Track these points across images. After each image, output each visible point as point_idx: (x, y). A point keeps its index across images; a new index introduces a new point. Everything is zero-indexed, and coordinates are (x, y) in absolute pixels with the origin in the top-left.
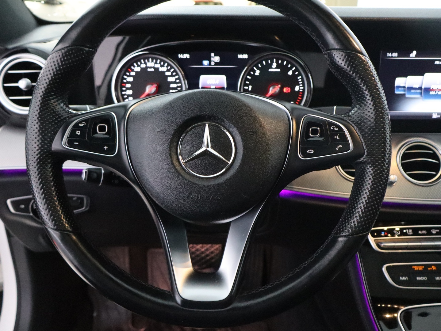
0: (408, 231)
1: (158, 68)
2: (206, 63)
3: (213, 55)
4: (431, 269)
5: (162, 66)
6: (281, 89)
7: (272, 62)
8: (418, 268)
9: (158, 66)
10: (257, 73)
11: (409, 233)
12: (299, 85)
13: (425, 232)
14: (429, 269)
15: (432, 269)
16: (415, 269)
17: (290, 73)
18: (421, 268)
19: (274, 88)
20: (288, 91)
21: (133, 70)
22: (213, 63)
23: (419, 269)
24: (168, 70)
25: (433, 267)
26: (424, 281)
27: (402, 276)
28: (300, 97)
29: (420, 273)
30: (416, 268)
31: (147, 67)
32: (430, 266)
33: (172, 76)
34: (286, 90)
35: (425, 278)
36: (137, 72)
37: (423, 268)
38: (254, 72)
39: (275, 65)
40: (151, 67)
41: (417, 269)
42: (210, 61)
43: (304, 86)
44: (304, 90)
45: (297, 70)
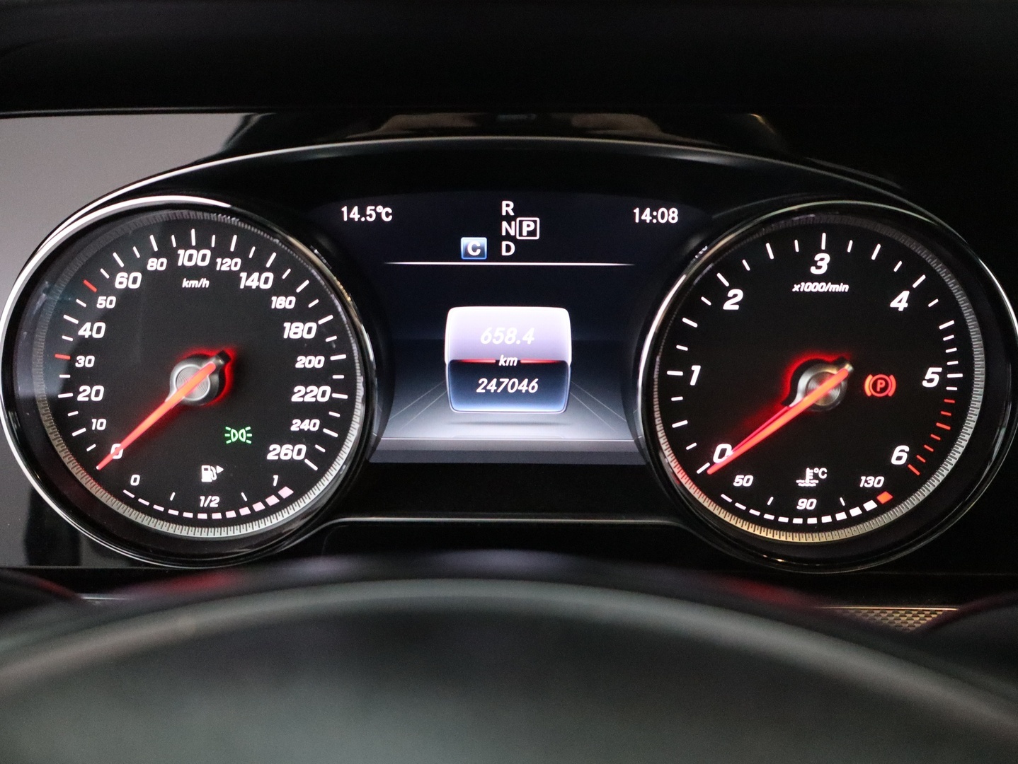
1: (233, 277)
2: (473, 244)
3: (507, 207)
5: (250, 267)
6: (854, 383)
7: (811, 248)
9: (227, 265)
10: (734, 300)
12: (940, 360)
17: (900, 302)
19: (820, 379)
20: (883, 390)
21: (107, 288)
22: (508, 249)
24: (281, 288)
28: (944, 420)
31: (177, 272)
33: (299, 314)
34: (874, 385)
36: (125, 295)
38: (720, 295)
39: (823, 261)
40: (195, 273)
42: (495, 239)
43: (966, 366)
44: (966, 386)
45: (935, 286)
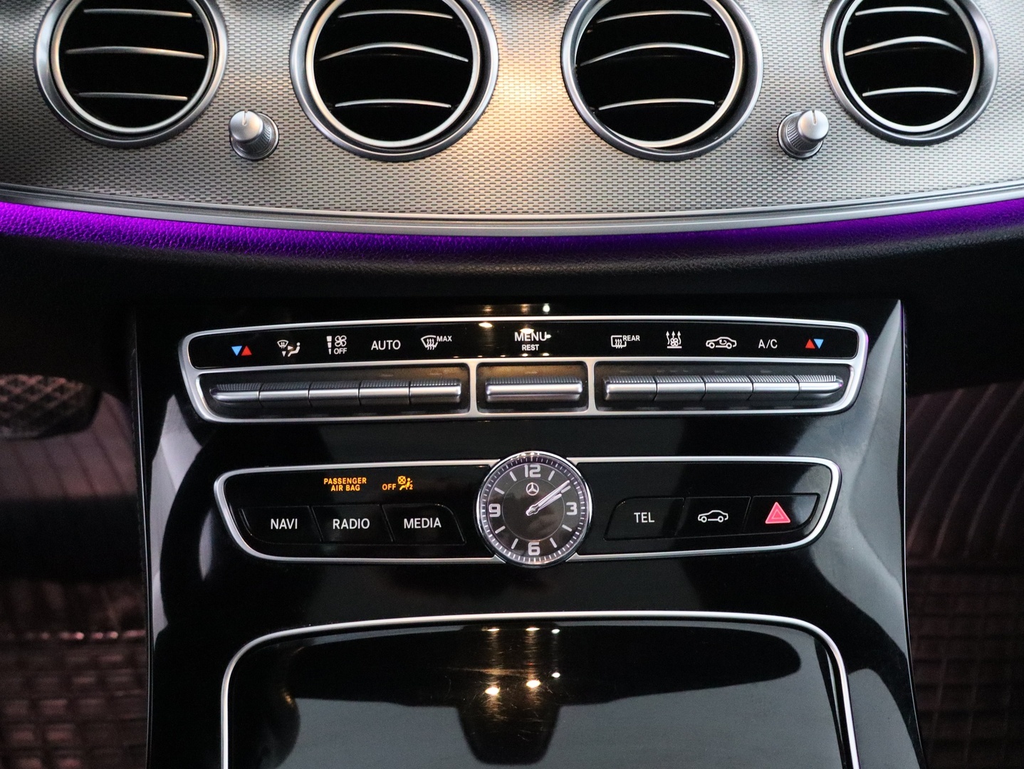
0: (333, 342)
4: (394, 486)
8: (344, 486)
11: (333, 347)
13: (395, 344)
14: (387, 487)
15: (399, 486)
16: (333, 489)
18: (354, 485)
23: (348, 488)
25: (401, 479)
26: (358, 531)
27: (279, 516)
29: (348, 504)
30: (336, 484)
32: (392, 474)
35: (365, 524)
37: (362, 485)
41: (341, 488)
